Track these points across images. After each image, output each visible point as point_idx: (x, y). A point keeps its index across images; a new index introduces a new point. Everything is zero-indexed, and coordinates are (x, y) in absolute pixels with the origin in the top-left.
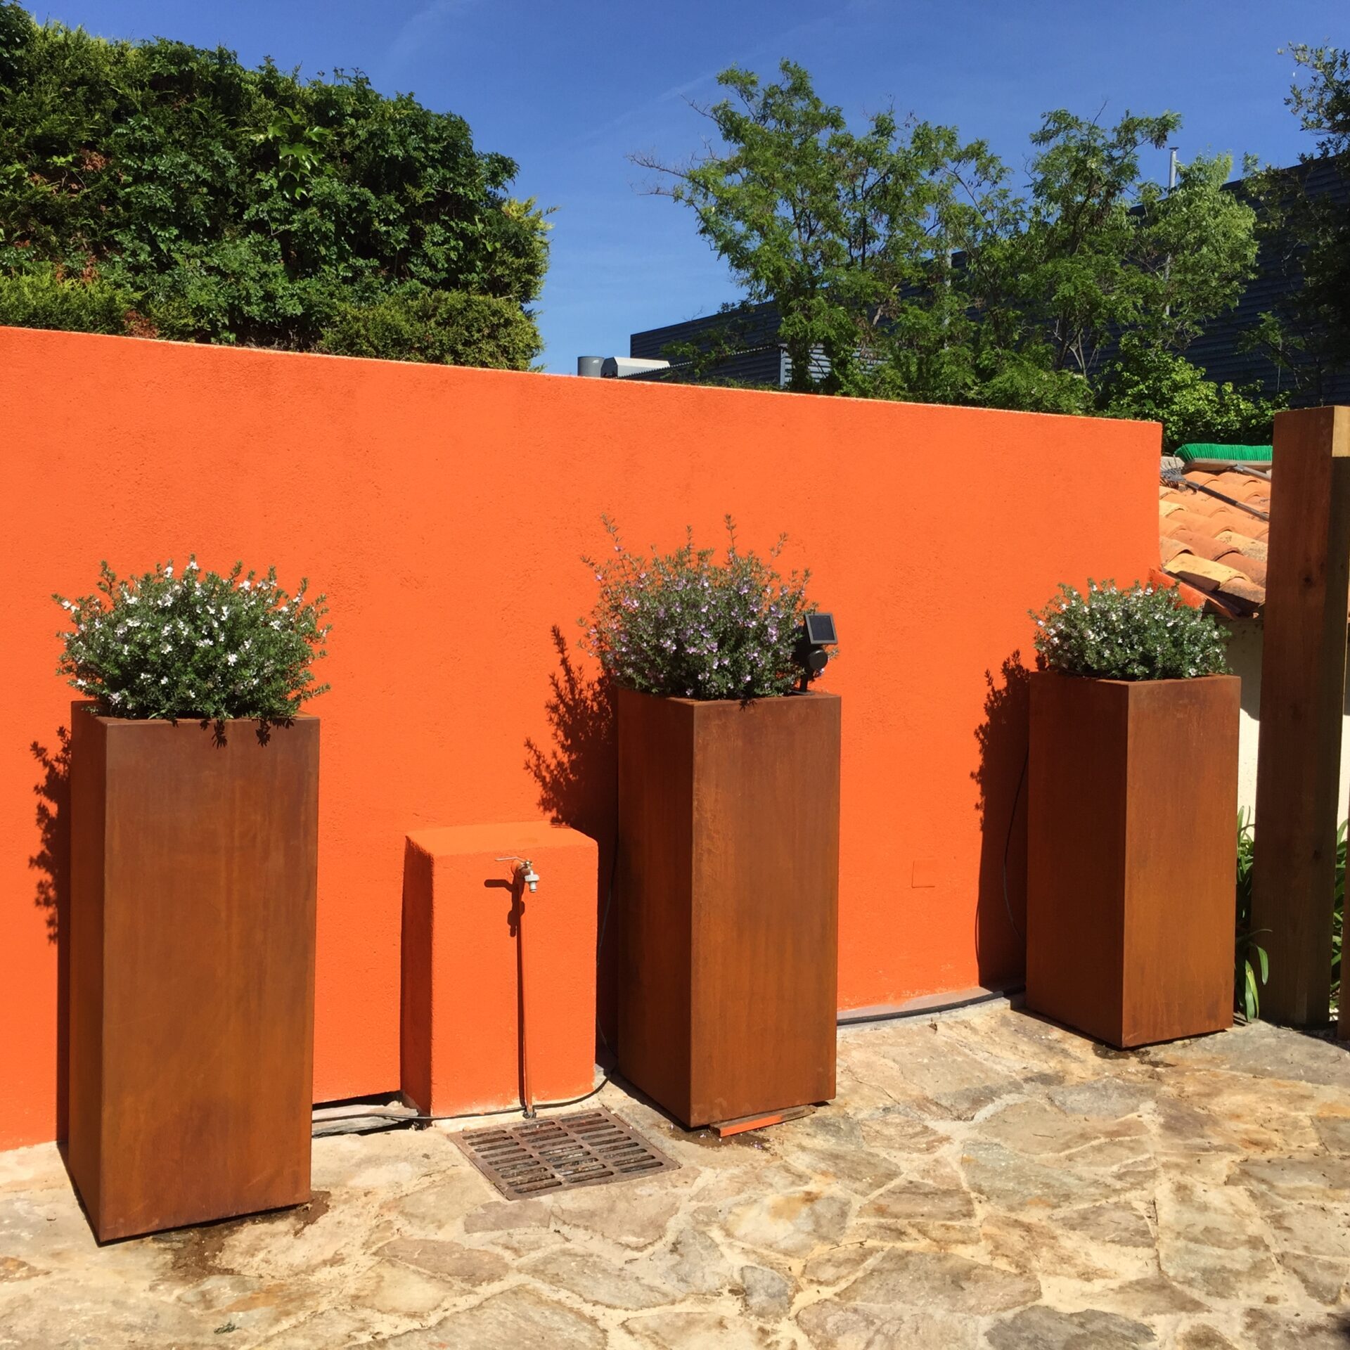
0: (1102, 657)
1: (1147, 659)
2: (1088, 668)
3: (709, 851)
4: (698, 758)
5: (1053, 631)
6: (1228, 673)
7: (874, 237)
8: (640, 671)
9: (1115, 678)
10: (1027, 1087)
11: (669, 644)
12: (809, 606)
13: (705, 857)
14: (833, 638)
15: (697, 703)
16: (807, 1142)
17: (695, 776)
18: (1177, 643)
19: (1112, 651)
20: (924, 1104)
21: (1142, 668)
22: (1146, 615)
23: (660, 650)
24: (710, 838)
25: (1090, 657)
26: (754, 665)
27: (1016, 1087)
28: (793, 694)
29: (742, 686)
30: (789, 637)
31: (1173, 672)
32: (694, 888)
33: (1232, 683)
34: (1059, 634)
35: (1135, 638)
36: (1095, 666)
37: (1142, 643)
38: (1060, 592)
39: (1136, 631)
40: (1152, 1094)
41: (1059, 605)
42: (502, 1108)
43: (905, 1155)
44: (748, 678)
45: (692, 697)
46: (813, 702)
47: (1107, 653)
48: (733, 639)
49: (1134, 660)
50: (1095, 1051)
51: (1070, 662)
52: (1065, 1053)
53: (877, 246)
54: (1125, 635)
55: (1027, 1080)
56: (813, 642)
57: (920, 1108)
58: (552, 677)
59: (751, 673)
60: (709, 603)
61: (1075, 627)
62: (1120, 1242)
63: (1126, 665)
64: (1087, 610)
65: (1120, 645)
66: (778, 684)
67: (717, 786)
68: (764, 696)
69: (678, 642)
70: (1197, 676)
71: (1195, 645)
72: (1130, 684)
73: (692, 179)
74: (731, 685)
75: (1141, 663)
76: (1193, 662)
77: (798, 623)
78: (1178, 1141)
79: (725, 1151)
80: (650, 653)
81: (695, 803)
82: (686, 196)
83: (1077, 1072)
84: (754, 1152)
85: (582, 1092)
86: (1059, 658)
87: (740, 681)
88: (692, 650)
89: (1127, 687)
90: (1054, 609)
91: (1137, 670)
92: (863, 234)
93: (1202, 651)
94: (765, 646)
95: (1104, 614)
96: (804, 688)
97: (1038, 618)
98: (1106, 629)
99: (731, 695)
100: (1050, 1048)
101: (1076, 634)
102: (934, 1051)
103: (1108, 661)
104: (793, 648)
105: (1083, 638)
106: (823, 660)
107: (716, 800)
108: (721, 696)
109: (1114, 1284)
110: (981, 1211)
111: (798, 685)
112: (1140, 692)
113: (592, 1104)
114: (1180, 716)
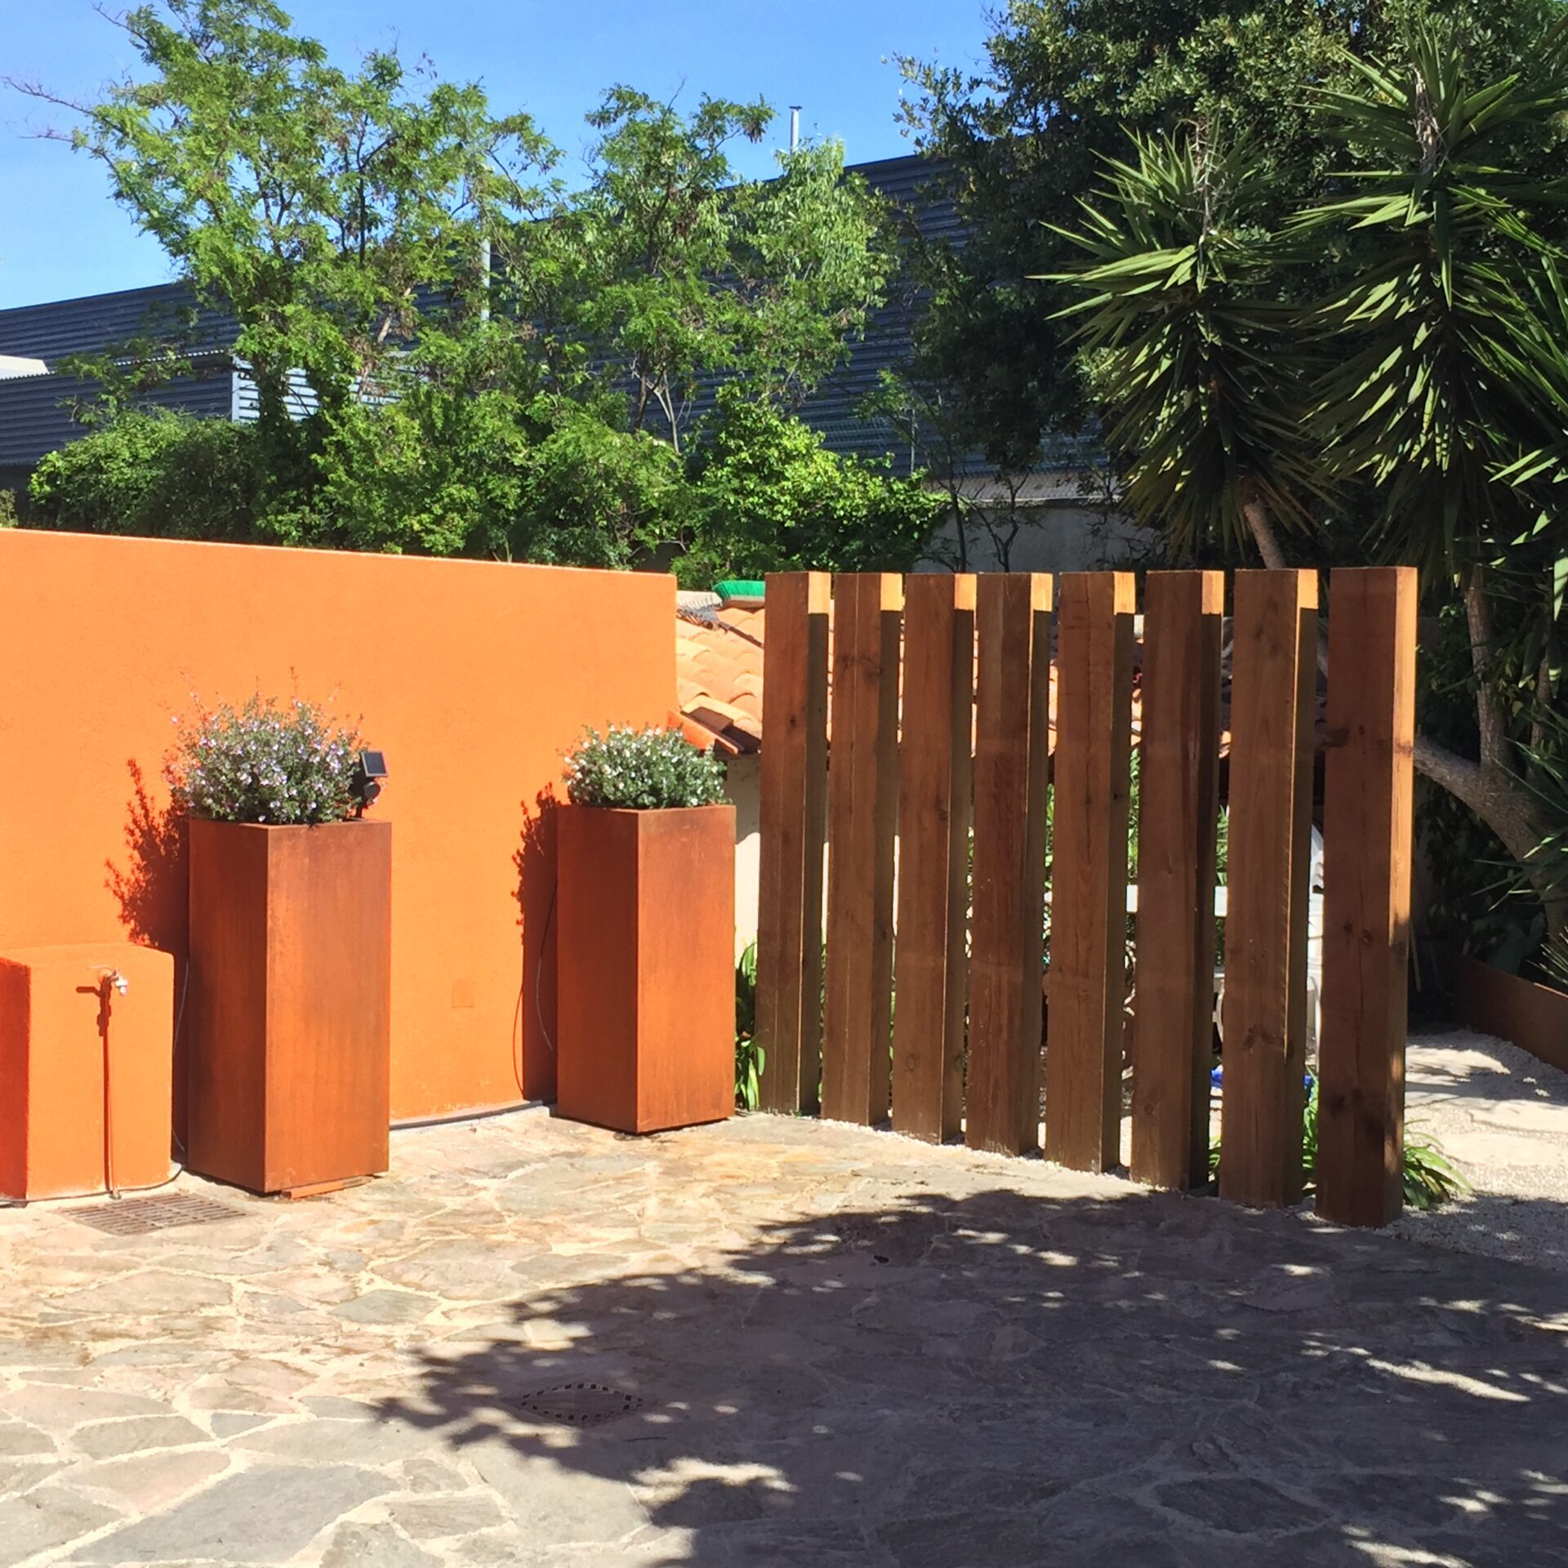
0: (617, 788)
1: (655, 791)
2: (606, 799)
3: (281, 953)
4: (272, 874)
5: (577, 767)
6: (728, 803)
7: (375, 221)
8: (218, 801)
9: (628, 807)
10: (552, 1159)
11: (245, 778)
12: (364, 745)
13: (278, 957)
14: (384, 772)
15: (270, 828)
16: (366, 1197)
17: (270, 889)
18: (680, 778)
19: (625, 784)
20: (466, 1171)
21: (651, 798)
22: (654, 751)
23: (236, 782)
24: (282, 941)
25: (608, 789)
26: (319, 794)
27: (544, 1159)
28: (350, 820)
29: (308, 812)
30: (349, 770)
31: (676, 802)
32: (268, 985)
33: (728, 811)
34: (582, 770)
35: (646, 772)
36: (612, 797)
37: (650, 776)
38: (584, 733)
39: (647, 767)
40: (656, 1158)
41: (582, 743)
42: (89, 1193)
43: (449, 1198)
44: (314, 805)
45: (264, 822)
46: (370, 827)
47: (621, 786)
48: (300, 772)
49: (644, 792)
50: (615, 1137)
51: (591, 794)
52: (589, 1140)
53: (381, 233)
54: (637, 769)
55: (553, 1156)
56: (368, 775)
57: (462, 1173)
58: (129, 805)
59: (316, 801)
60: (279, 743)
61: (595, 763)
62: (615, 1226)
63: (638, 796)
64: (604, 748)
65: (633, 779)
66: (337, 812)
67: (288, 897)
68: (328, 821)
69: (252, 775)
70: (699, 805)
71: (696, 778)
72: (640, 812)
73: (103, 118)
74: (298, 812)
75: (650, 794)
76: (694, 793)
77: (355, 758)
78: (672, 1180)
79: (296, 1205)
80: (228, 785)
81: (269, 912)
82: (93, 143)
83: (597, 1149)
84: (323, 1204)
85: (159, 1180)
86: (582, 791)
87: (306, 808)
88: (265, 782)
89: (637, 815)
90: (577, 747)
91: (647, 800)
92: (360, 219)
93: (703, 784)
94: (329, 777)
95: (620, 752)
96: (359, 814)
97: (563, 755)
98: (621, 765)
99: (298, 821)
100: (576, 1138)
101: (595, 769)
102: (475, 1143)
103: (622, 791)
104: (350, 780)
105: (602, 773)
106: (376, 790)
107: (287, 910)
108: (288, 821)
109: (606, 1243)
110: (509, 1221)
111: (354, 812)
112: (648, 819)
113: (170, 1189)
114: (684, 839)
